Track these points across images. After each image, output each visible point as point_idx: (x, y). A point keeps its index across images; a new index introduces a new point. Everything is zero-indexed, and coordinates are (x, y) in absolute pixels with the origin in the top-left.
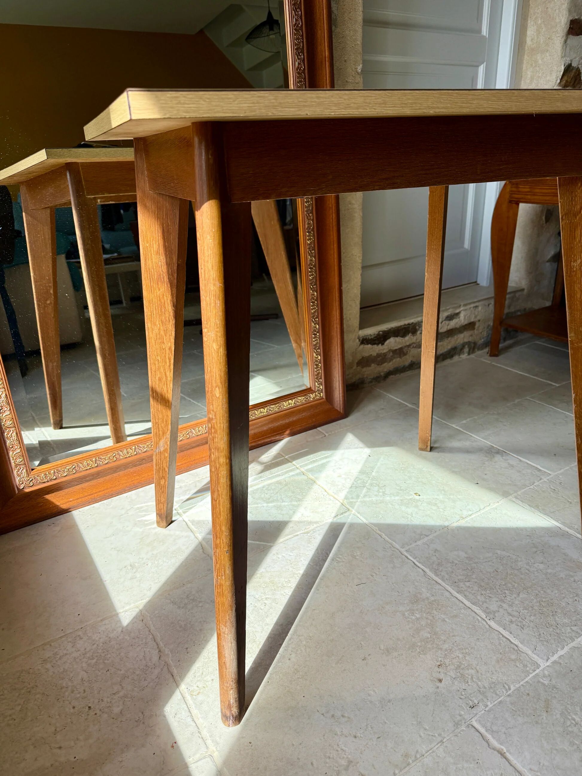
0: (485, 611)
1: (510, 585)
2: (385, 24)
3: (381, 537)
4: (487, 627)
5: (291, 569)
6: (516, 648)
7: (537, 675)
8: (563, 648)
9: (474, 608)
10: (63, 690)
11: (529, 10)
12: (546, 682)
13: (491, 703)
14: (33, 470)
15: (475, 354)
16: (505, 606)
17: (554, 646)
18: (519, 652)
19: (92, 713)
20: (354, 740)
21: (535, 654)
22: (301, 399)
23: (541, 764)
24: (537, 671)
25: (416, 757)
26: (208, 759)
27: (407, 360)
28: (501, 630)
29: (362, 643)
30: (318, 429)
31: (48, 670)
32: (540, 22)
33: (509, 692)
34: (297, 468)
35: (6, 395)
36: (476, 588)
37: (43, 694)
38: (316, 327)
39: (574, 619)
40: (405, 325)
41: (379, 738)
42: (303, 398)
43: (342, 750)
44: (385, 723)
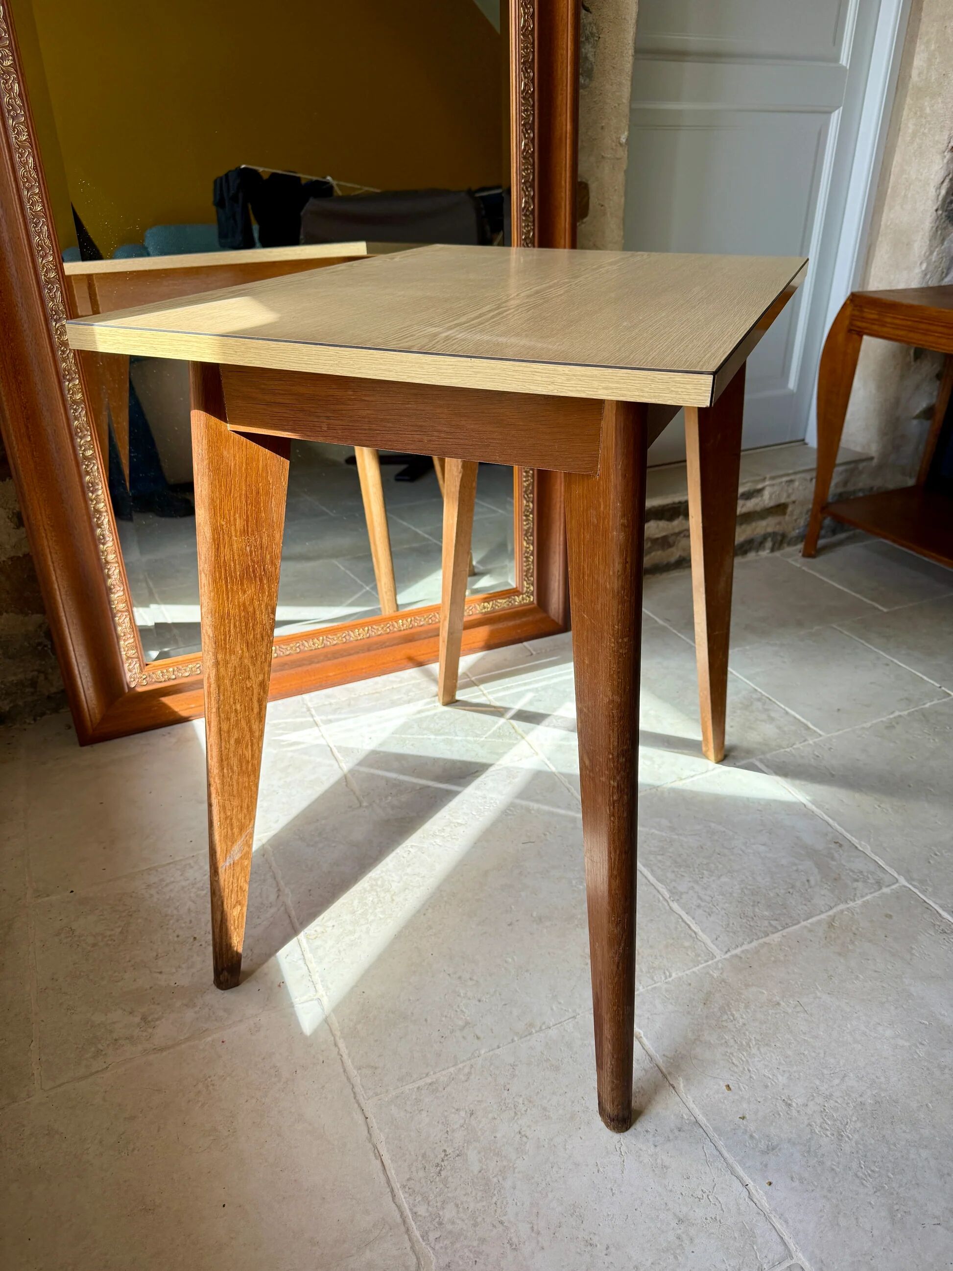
0: (670, 891)
1: (712, 866)
2: (680, 55)
3: (569, 791)
4: (668, 908)
5: (448, 817)
6: (694, 935)
7: (709, 966)
8: (751, 942)
9: (660, 886)
10: (168, 918)
11: (918, 28)
12: (715, 975)
13: (644, 988)
14: (147, 665)
15: (782, 551)
16: (697, 888)
17: (740, 939)
18: (695, 939)
19: (197, 944)
20: (477, 1003)
21: (714, 944)
22: (502, 603)
24: (710, 963)
25: (541, 1028)
26: (315, 1002)
27: (674, 554)
28: (683, 914)
29: (513, 907)
30: (525, 644)
31: (152, 896)
32: (933, 47)
33: (670, 979)
34: (484, 695)
35: (120, 571)
36: (668, 863)
37: (146, 919)
38: (529, 506)
39: (778, 912)
40: (674, 503)
41: (505, 1005)
42: (504, 601)
43: (462, 1011)
44: (516, 991)
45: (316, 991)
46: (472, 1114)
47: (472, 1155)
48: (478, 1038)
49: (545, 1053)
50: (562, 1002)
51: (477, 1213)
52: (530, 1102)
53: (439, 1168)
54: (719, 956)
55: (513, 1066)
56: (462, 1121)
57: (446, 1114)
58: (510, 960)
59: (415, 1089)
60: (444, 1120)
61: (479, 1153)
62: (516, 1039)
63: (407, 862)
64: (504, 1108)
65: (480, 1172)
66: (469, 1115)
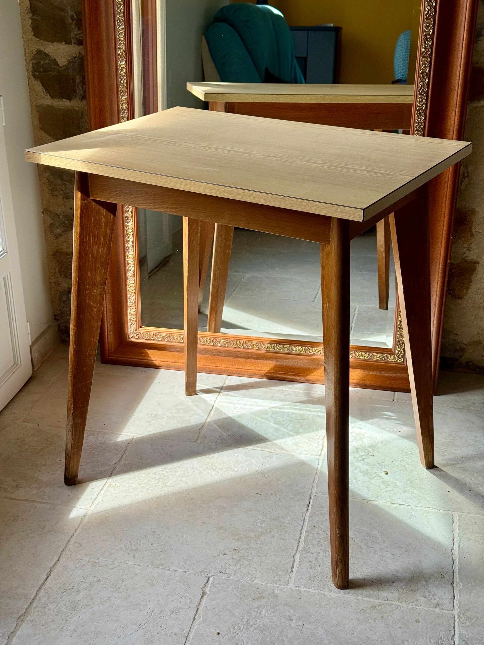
0: (304, 548)
4: (293, 555)
6: (289, 572)
7: (278, 587)
9: (302, 543)
12: (277, 592)
13: (233, 578)
14: (141, 327)
18: (288, 574)
20: (150, 545)
21: (295, 580)
22: (377, 356)
23: (214, 609)
24: (281, 586)
25: (165, 568)
26: (86, 511)
28: (298, 560)
29: (214, 516)
30: (396, 393)
33: (250, 582)
41: (161, 551)
42: (378, 355)
43: (140, 544)
44: (172, 549)
45: (90, 507)
46: (99, 581)
47: (82, 594)
48: (134, 557)
49: (156, 577)
50: (188, 563)
51: (62, 612)
52: (127, 590)
53: (65, 591)
54: (291, 587)
55: (136, 574)
56: (92, 581)
57: (89, 575)
58: (185, 536)
59: (88, 561)
60: (85, 577)
61: (86, 595)
62: (150, 566)
63: (188, 475)
64: (114, 586)
65: (78, 601)
66: (97, 580)
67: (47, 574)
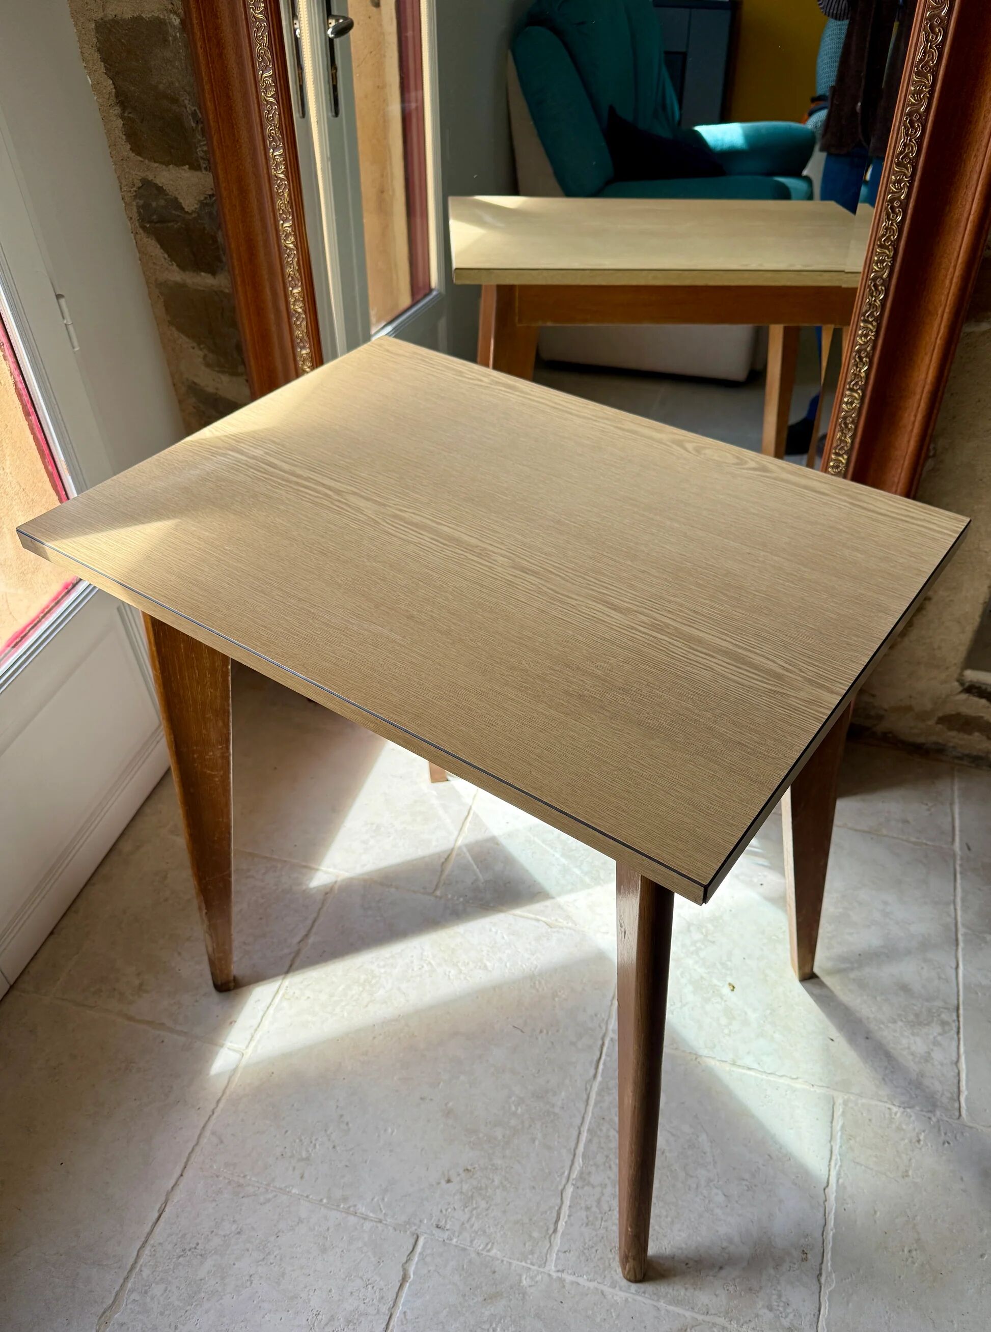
0: (581, 1173)
4: (560, 1188)
6: (551, 1231)
7: (528, 1269)
8: (594, 1281)
9: (579, 1159)
12: (524, 1283)
13: (456, 1242)
16: (607, 1190)
17: (587, 1270)
18: (548, 1237)
20: (331, 1148)
21: (557, 1254)
23: (417, 1320)
24: (534, 1267)
25: (349, 1207)
26: (238, 1056)
28: (567, 1203)
29: (442, 1084)
33: (484, 1252)
36: (610, 1145)
41: (347, 1166)
43: (315, 1145)
44: (366, 1162)
45: (247, 1047)
46: (239, 1233)
47: (209, 1263)
48: (302, 1177)
49: (331, 1230)
50: (386, 1200)
51: (171, 1306)
52: (281, 1260)
53: (182, 1253)
54: (551, 1267)
55: (300, 1221)
56: (228, 1233)
57: (225, 1217)
58: (390, 1130)
59: (227, 1181)
60: (219, 1221)
61: (214, 1266)
62: (324, 1201)
64: (261, 1248)
65: (201, 1280)
66: (236, 1232)
67: (160, 1208)
